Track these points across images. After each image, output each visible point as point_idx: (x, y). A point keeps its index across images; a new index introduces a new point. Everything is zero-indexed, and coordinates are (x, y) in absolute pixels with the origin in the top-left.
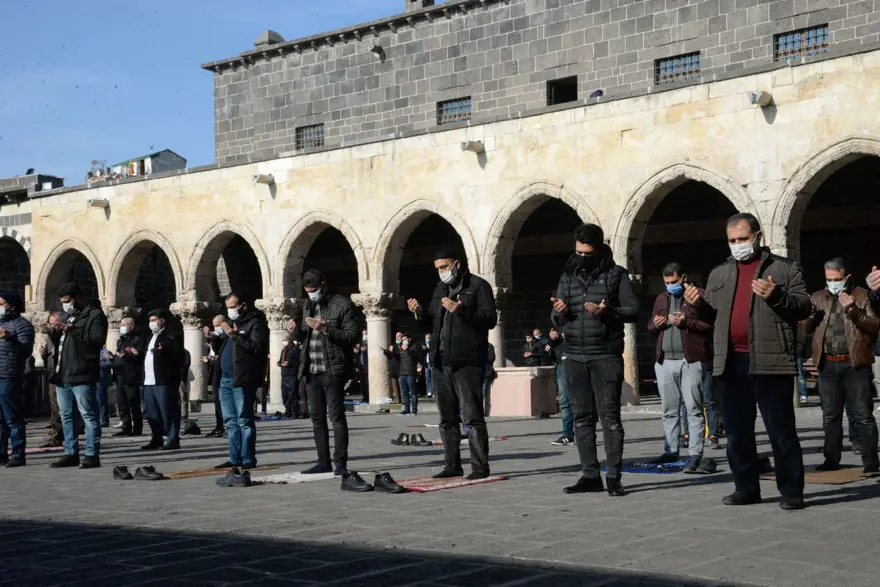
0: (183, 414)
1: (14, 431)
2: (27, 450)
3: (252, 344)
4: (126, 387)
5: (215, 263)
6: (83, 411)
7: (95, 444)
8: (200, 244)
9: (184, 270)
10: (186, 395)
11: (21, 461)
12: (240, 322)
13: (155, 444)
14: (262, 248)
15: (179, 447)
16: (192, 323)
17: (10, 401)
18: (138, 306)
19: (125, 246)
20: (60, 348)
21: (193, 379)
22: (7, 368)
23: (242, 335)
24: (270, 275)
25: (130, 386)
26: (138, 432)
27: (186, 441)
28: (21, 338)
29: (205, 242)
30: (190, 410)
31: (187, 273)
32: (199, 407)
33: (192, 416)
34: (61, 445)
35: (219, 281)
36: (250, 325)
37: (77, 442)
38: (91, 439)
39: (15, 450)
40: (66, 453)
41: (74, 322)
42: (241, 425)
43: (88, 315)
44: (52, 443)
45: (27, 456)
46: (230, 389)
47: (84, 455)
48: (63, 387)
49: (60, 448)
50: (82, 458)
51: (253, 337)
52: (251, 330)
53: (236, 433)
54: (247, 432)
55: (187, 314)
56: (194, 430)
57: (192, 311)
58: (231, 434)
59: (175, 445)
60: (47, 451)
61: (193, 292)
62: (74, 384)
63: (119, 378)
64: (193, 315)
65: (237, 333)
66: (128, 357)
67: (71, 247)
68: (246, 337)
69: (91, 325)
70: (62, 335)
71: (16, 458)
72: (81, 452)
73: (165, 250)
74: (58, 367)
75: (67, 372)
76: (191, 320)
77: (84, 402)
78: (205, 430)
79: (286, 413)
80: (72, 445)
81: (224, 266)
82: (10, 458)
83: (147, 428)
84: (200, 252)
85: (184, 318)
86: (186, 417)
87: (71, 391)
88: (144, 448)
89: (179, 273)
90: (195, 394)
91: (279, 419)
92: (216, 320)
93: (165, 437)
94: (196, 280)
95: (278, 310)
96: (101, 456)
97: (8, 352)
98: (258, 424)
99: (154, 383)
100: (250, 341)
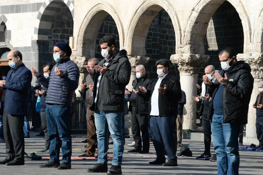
0: (178, 140)
1: (64, 143)
2: (72, 158)
3: (239, 90)
4: (138, 116)
5: (207, 24)
6: (112, 132)
7: (118, 157)
8: (196, 9)
9: (182, 29)
10: (181, 126)
11: (68, 166)
12: (230, 72)
13: (160, 161)
14: (245, 12)
15: (177, 165)
16: (186, 71)
17: (62, 122)
18: (147, 56)
19: (140, 9)
20: (98, 85)
21: (186, 113)
22: (61, 97)
23: (231, 82)
24: (250, 34)
25: (141, 115)
26: (146, 151)
27: (182, 161)
28: (71, 77)
29: (200, 8)
30: (182, 137)
31: (185, 32)
32: (189, 135)
33: (184, 142)
34: (93, 156)
35: (208, 38)
36: (238, 74)
37: (106, 155)
38: (117, 153)
39: (64, 157)
40: (98, 162)
41: (108, 66)
42: (228, 152)
43: (117, 62)
44: (87, 153)
45: (72, 162)
46: (220, 124)
47: (110, 164)
48: (99, 114)
49: (93, 158)
50: (109, 167)
51: (240, 84)
52: (238, 79)
53: (223, 158)
54: (232, 158)
55: (183, 64)
56: (187, 153)
57: (187, 62)
58: (219, 159)
59: (174, 163)
60: (84, 160)
61: (188, 46)
62: (107, 112)
63: (134, 108)
64: (187, 64)
65: (227, 81)
66: (140, 94)
67: (102, 9)
68: (234, 84)
69: (119, 69)
70: (99, 75)
71: (65, 163)
72: (108, 162)
73: (169, 13)
74: (96, 99)
75: (102, 103)
76: (185, 67)
77: (113, 126)
78: (195, 154)
79: (260, 146)
80: (103, 156)
81: (213, 26)
82: (61, 162)
83: (152, 149)
84: (195, 15)
85: (180, 67)
86: (180, 142)
87: (104, 116)
88: (151, 163)
89: (179, 31)
90: (186, 125)
91: (254, 150)
92: (208, 69)
93: (166, 157)
94: (191, 37)
95: (256, 62)
96: (122, 166)
97: (62, 86)
98: (241, 153)
99: (158, 114)
100: (238, 87)
